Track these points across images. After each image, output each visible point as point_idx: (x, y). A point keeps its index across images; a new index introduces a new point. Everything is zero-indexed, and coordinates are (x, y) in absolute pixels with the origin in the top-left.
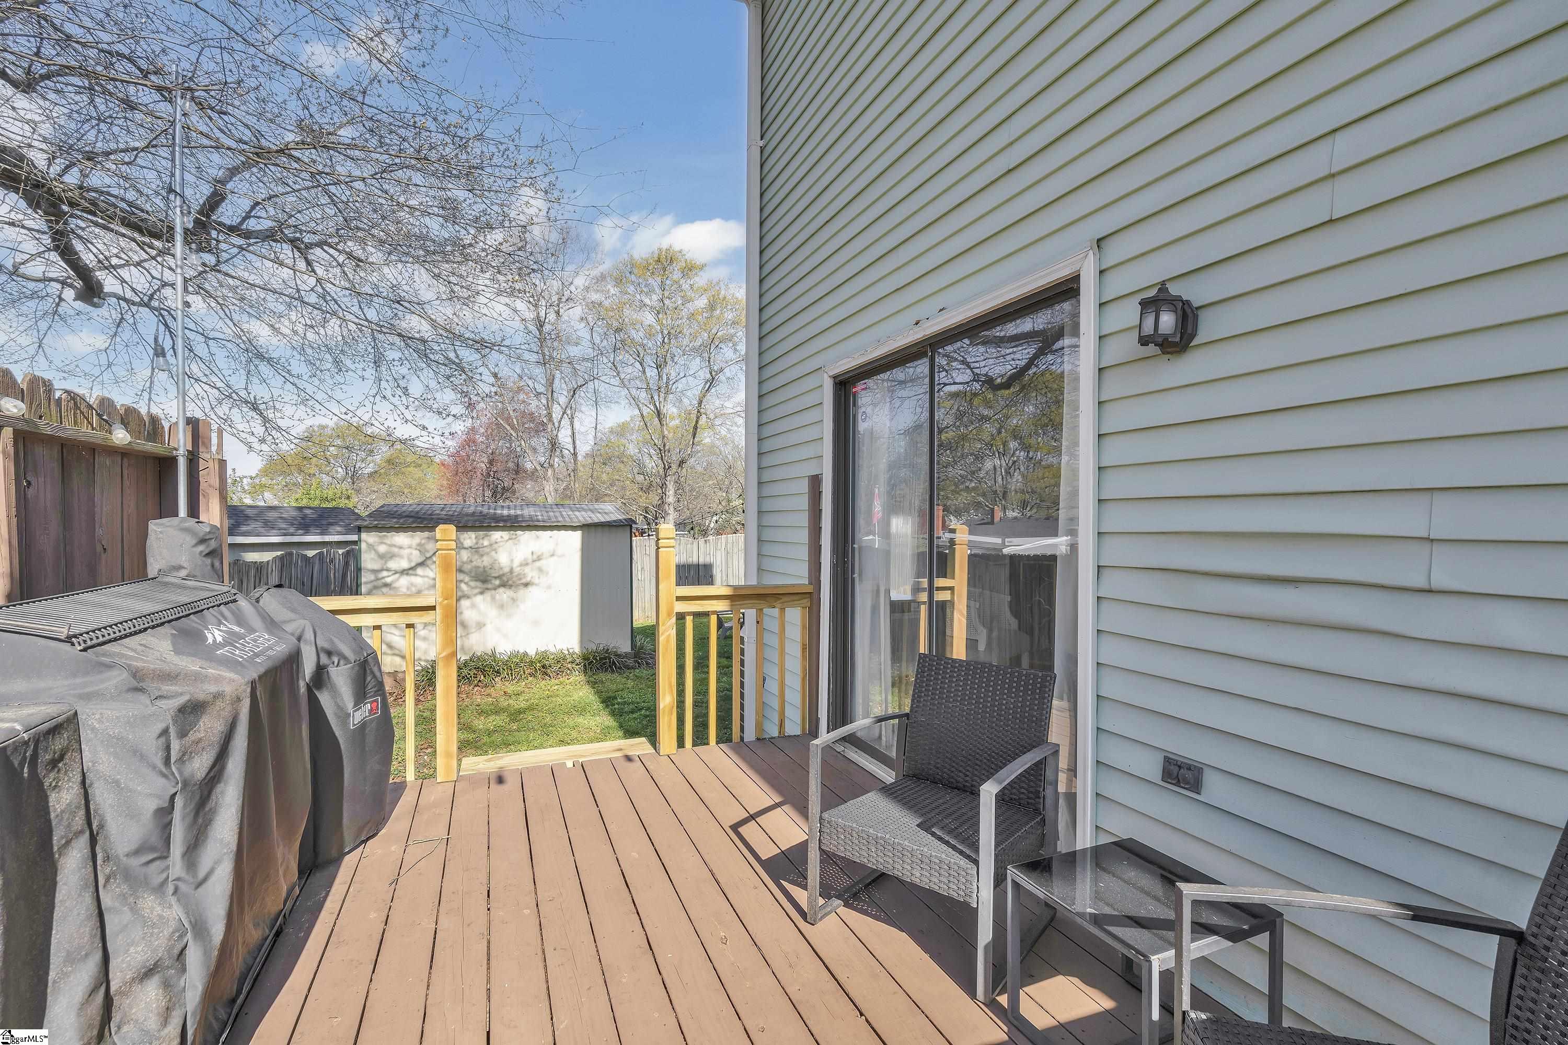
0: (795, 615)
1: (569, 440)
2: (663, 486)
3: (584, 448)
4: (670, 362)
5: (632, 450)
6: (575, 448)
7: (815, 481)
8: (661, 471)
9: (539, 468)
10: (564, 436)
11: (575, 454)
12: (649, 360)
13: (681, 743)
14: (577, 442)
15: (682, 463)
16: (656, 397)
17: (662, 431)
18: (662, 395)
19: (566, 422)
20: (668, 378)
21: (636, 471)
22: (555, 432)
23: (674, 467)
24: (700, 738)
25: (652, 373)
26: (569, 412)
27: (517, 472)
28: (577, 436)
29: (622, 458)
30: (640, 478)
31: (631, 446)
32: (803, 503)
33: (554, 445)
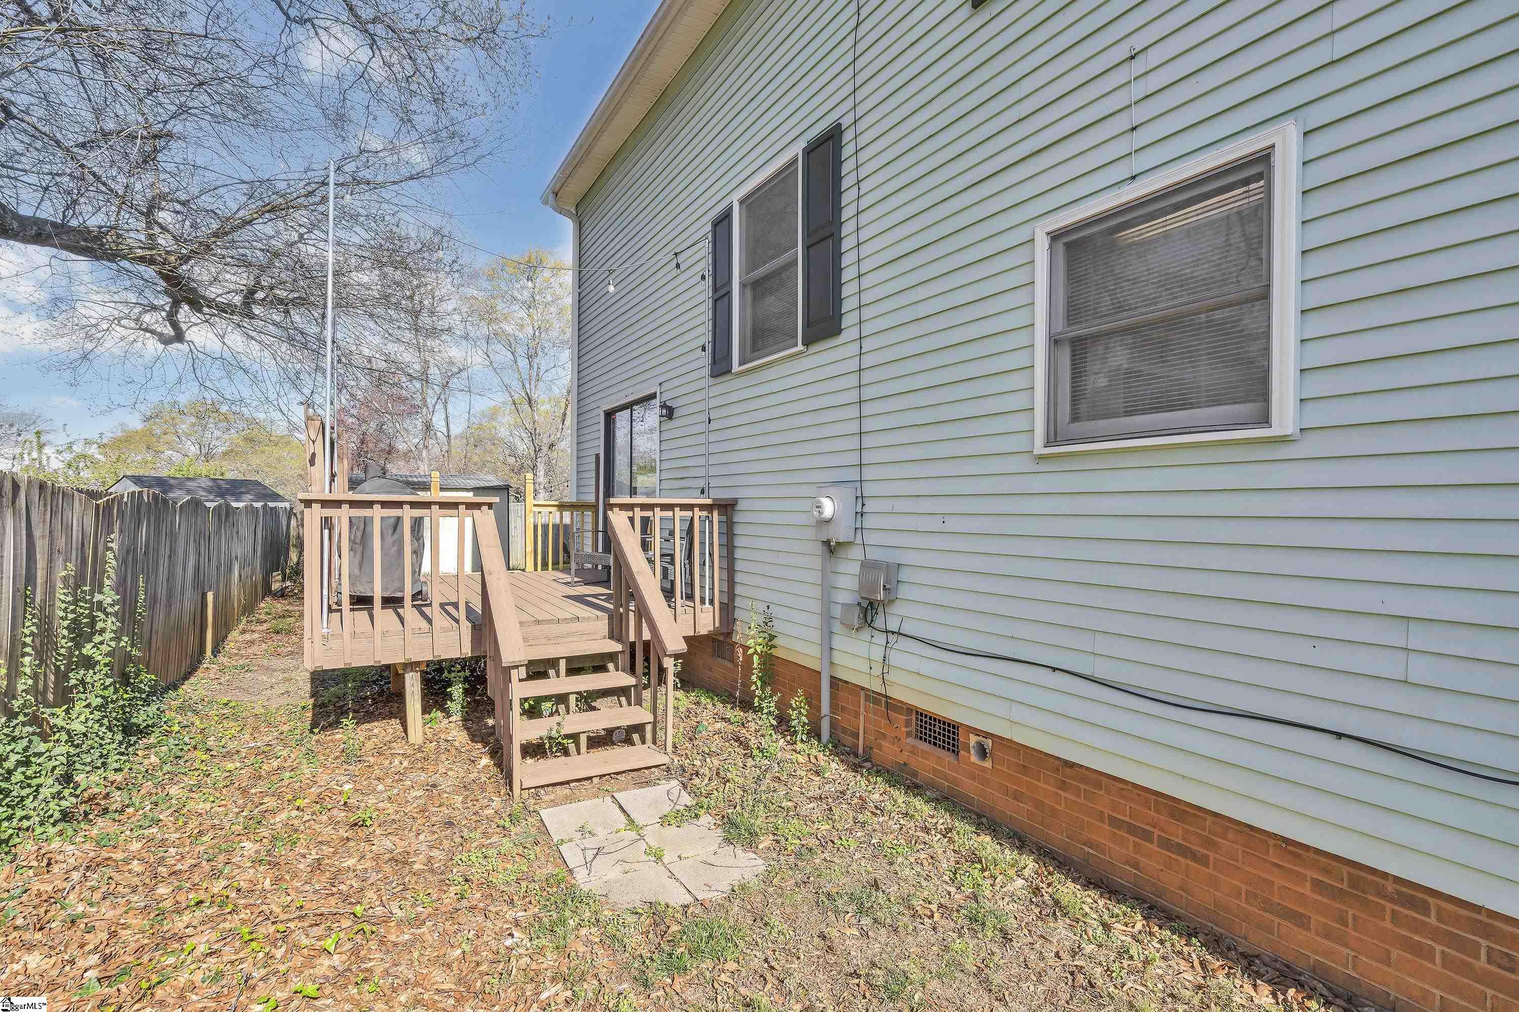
0: (589, 515)
1: (443, 423)
2: (534, 468)
3: (456, 429)
4: (540, 354)
5: (503, 433)
6: (448, 431)
7: (597, 456)
8: (532, 453)
9: (413, 449)
10: (438, 422)
11: (449, 436)
12: (520, 351)
13: (536, 569)
14: (451, 425)
15: (551, 446)
16: (527, 386)
17: (533, 416)
18: (533, 383)
19: (439, 406)
20: (538, 368)
21: (507, 453)
22: (429, 416)
23: (545, 449)
24: (545, 566)
25: (523, 363)
26: (442, 397)
27: (389, 453)
28: (451, 419)
29: (495, 440)
30: (511, 460)
31: (502, 430)
32: (593, 466)
33: (428, 427)
